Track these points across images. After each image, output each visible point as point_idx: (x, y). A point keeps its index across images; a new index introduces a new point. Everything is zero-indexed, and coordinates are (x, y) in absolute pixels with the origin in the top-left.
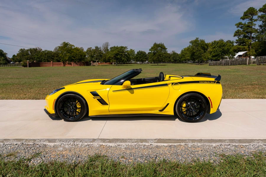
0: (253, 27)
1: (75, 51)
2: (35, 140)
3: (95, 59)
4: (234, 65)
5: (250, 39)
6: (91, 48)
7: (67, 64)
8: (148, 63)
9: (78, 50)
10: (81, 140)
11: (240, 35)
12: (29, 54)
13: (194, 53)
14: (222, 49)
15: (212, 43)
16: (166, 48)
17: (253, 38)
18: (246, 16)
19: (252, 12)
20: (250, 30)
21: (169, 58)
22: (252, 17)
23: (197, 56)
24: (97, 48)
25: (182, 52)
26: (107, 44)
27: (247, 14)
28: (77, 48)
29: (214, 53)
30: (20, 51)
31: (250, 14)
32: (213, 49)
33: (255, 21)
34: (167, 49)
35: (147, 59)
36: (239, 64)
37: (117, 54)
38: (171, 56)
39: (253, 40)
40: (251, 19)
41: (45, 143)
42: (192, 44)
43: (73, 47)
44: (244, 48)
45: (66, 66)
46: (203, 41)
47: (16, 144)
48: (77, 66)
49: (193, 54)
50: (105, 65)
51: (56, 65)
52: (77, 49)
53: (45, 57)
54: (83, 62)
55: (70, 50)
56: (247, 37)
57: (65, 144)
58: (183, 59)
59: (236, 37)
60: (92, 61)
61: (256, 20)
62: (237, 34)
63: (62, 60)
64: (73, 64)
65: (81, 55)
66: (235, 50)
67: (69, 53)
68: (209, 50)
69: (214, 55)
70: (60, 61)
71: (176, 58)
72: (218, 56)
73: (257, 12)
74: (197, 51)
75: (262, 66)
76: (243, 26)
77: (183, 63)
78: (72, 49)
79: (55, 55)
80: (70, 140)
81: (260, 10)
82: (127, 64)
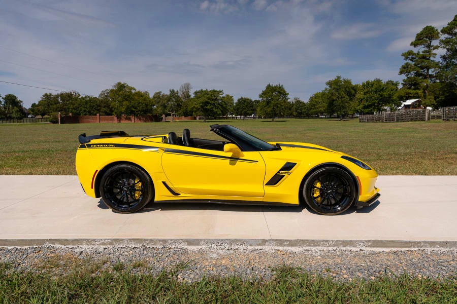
0: (432, 58)
1: (136, 98)
2: (165, 241)
3: (169, 111)
4: (403, 120)
5: (425, 78)
6: (160, 92)
7: (123, 119)
8: (253, 118)
9: (142, 96)
10: (242, 242)
11: (409, 72)
12: (59, 103)
13: (333, 100)
14: (379, 94)
15: (364, 85)
16: (287, 92)
17: (431, 76)
18: (420, 41)
19: (431, 33)
20: (426, 63)
21: (290, 109)
22: (429, 42)
23: (338, 106)
24: (172, 92)
25: (312, 99)
26: (187, 87)
27: (421, 38)
28: (139, 92)
29: (367, 101)
30: (44, 96)
31: (426, 37)
32: (365, 95)
33: (434, 49)
34: (288, 94)
35: (254, 111)
36: (412, 120)
37: (206, 103)
38: (293, 106)
39: (432, 80)
40: (429, 46)
41: (182, 246)
42: (331, 87)
43: (133, 92)
44: (417, 93)
45: (122, 122)
46: (348, 82)
47: (135, 248)
48: (139, 122)
49: (331, 104)
50: (185, 120)
51: (105, 120)
52: (139, 94)
53: (86, 108)
54: (150, 117)
55: (129, 96)
56: (421, 75)
57: (215, 247)
58: (312, 111)
59: (403, 74)
60: (164, 113)
61: (437, 47)
62: (405, 70)
63: (116, 113)
64: (133, 119)
65: (146, 104)
66: (401, 96)
67: (127, 100)
68: (357, 96)
69: (366, 105)
70: (111, 115)
71: (301, 110)
72: (373, 107)
73: (438, 33)
74: (338, 98)
75: (452, 123)
76: (414, 56)
77: (313, 118)
78: (131, 94)
79: (103, 105)
80: (223, 241)
81: (444, 31)
82: (220, 118)
